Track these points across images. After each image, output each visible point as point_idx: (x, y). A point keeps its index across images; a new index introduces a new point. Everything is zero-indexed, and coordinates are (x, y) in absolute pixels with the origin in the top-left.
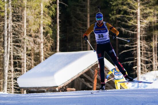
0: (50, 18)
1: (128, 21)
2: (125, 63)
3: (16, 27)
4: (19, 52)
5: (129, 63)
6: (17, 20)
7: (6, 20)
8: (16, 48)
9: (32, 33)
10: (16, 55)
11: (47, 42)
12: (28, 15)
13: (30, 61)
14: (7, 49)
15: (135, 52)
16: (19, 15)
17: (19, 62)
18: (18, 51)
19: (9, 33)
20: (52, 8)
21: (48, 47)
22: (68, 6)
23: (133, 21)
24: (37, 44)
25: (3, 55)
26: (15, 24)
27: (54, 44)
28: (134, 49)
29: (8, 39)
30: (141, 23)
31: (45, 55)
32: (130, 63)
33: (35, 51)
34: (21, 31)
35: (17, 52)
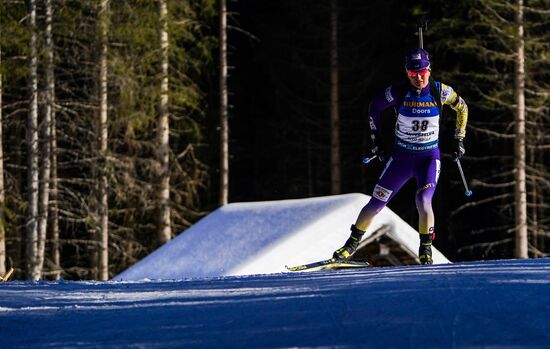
0: (195, 85)
1: (481, 94)
2: (472, 247)
3: (72, 116)
4: (82, 212)
5: (486, 247)
6: (73, 94)
7: (36, 95)
8: (72, 194)
9: (131, 138)
10: (73, 220)
11: (185, 174)
12: (116, 73)
13: (124, 242)
14: (40, 200)
15: (508, 206)
16: (84, 76)
17: (82, 245)
18: (77, 206)
19: (46, 142)
20: (201, 50)
21: (186, 194)
22: (259, 40)
23: (499, 94)
24: (148, 181)
25: (23, 221)
26: (66, 109)
27: (209, 183)
28: (505, 196)
29: (41, 164)
30: (529, 100)
31: (176, 223)
32: (490, 248)
33: (142, 205)
34: (90, 132)
35: (77, 210)
